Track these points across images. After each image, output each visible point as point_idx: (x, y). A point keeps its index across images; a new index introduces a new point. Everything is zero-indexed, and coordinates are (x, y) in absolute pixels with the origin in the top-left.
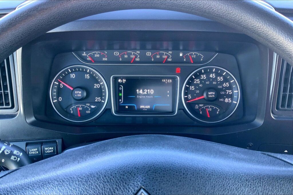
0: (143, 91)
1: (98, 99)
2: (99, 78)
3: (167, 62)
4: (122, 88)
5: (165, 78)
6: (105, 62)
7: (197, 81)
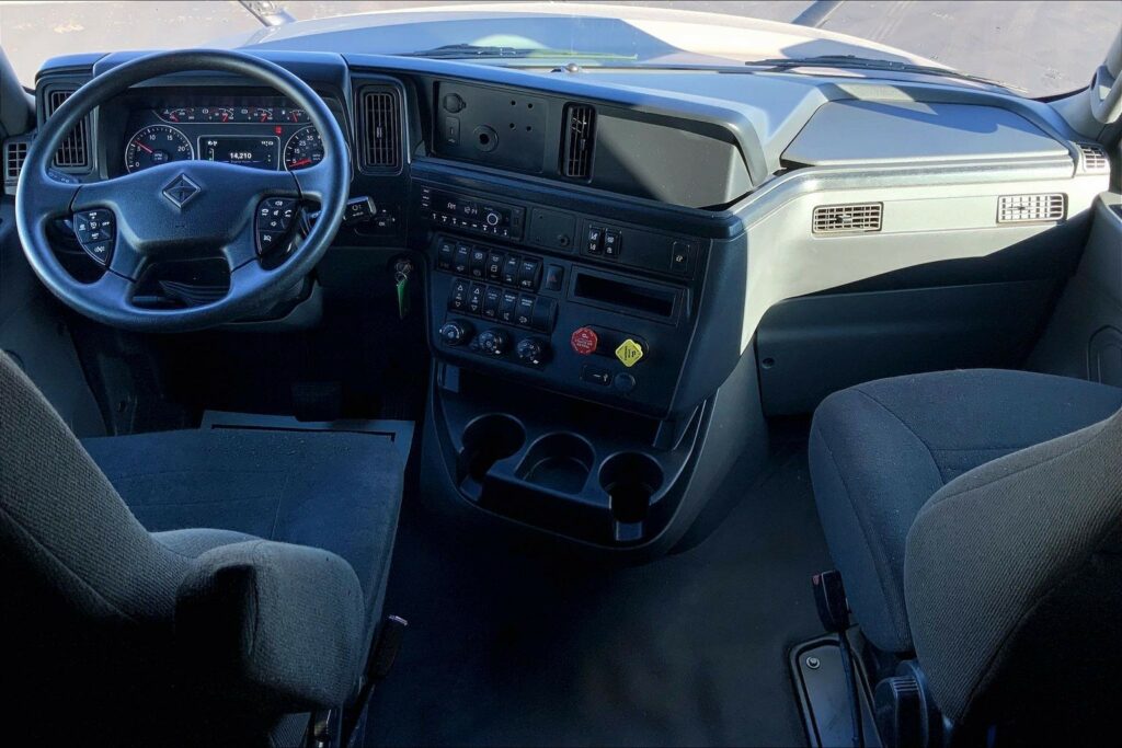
0: (239, 156)
2: (184, 140)
3: (266, 121)
4: (212, 151)
5: (265, 140)
6: (191, 121)
7: (303, 143)
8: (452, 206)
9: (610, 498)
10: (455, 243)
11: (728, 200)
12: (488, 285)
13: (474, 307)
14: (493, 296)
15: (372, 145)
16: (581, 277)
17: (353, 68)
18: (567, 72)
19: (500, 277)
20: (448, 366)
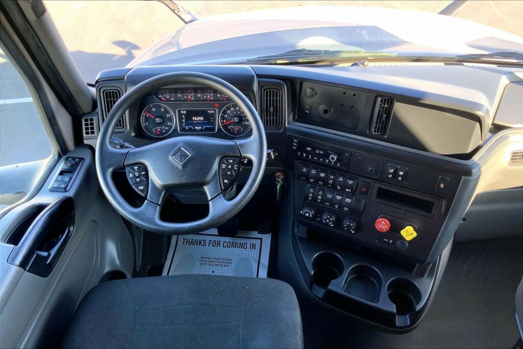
0: (197, 118)
1: (169, 124)
2: (170, 111)
3: (210, 100)
4: (184, 117)
5: (210, 110)
6: (173, 101)
7: (228, 112)
8: (309, 149)
9: (395, 306)
10: (309, 167)
11: (469, 151)
12: (326, 190)
13: (319, 201)
14: (330, 196)
15: (267, 116)
16: (379, 189)
17: (258, 76)
18: (362, 66)
19: (334, 186)
20: (300, 226)
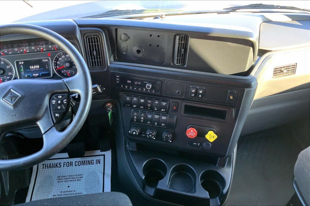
0: (33, 67)
1: (10, 74)
2: (8, 63)
3: (43, 51)
4: (22, 67)
5: (44, 59)
6: (10, 54)
7: (60, 59)
8: (129, 82)
9: (208, 192)
10: (131, 96)
11: (246, 70)
12: (147, 112)
13: (142, 121)
14: (150, 116)
15: (92, 59)
16: (186, 106)
17: (80, 26)
18: (160, 18)
19: (152, 108)
20: (131, 142)
